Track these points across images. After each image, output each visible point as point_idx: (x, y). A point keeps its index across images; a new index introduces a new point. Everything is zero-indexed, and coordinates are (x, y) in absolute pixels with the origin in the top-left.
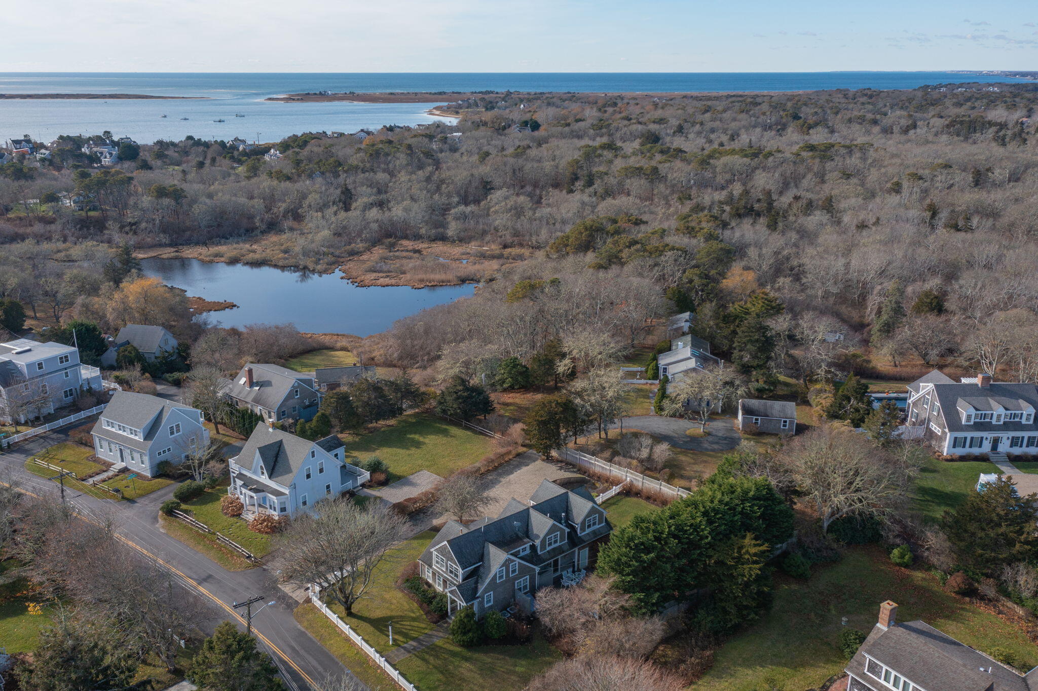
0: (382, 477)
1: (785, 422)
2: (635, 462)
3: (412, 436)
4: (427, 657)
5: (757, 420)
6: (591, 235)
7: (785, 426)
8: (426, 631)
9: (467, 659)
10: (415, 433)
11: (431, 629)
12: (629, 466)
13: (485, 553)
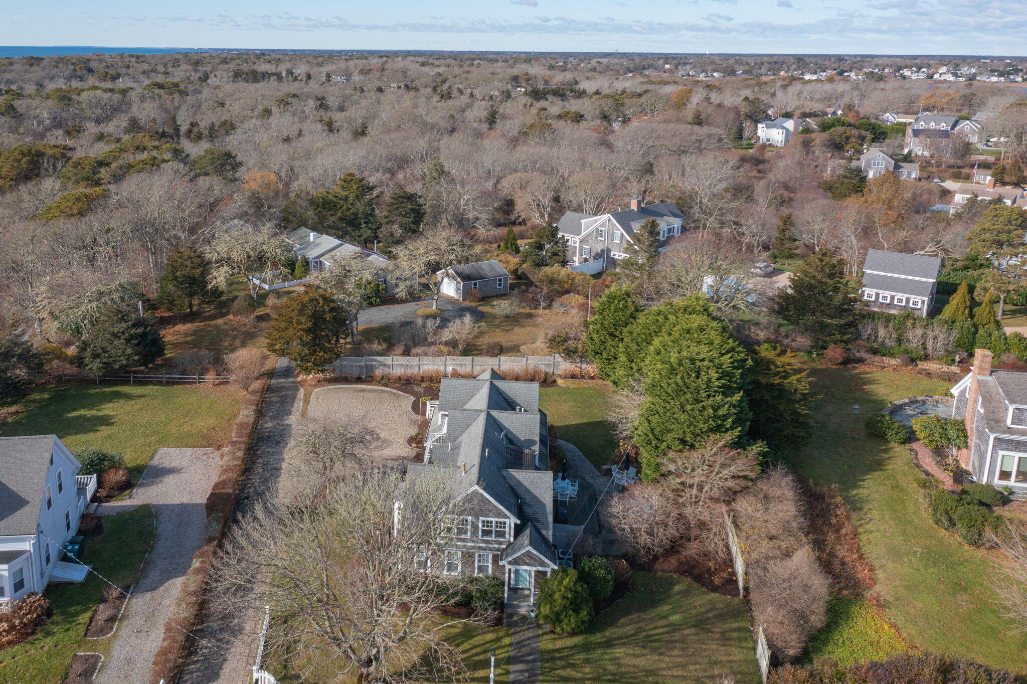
0: (120, 476)
1: (500, 280)
2: (443, 348)
3: (75, 414)
4: (563, 673)
5: (475, 284)
6: (32, 162)
7: (500, 285)
8: (507, 641)
9: (608, 644)
10: (75, 410)
11: (508, 635)
12: (440, 354)
13: (513, 484)
